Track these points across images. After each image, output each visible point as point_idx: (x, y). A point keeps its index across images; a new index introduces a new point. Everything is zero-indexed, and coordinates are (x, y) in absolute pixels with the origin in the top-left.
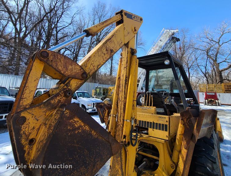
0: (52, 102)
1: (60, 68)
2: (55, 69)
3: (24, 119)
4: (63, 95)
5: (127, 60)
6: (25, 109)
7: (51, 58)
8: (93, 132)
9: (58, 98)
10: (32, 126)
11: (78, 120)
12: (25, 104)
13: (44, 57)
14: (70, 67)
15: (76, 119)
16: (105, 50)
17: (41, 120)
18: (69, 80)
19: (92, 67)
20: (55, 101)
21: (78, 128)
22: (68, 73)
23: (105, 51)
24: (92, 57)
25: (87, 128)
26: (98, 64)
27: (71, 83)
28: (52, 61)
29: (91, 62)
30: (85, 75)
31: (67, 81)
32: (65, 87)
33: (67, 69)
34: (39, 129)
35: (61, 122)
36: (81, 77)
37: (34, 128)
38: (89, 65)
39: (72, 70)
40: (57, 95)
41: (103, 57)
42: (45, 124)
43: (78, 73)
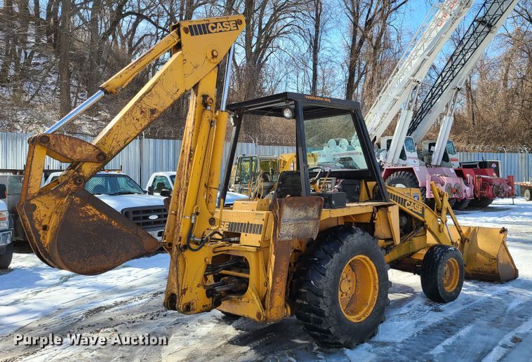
0: (61, 190)
1: (65, 152)
2: (59, 154)
3: (35, 207)
4: (73, 182)
5: (195, 119)
6: (34, 197)
7: (53, 142)
8: (113, 222)
9: (67, 186)
10: (43, 213)
11: (91, 208)
12: (33, 192)
13: (44, 142)
14: (79, 149)
15: (88, 207)
16: (139, 112)
17: (52, 208)
18: (80, 164)
19: (115, 143)
20: (64, 189)
21: (93, 216)
22: (77, 157)
23: (138, 115)
24: (114, 129)
25: (104, 217)
26: (127, 136)
27: (83, 168)
28: (54, 145)
29: (112, 136)
30: (101, 157)
31: (78, 166)
32: (76, 173)
33: (75, 152)
34: (50, 217)
35: (71, 208)
36: (96, 160)
37: (45, 215)
38: (109, 142)
39: (82, 153)
40: (66, 182)
41: (134, 124)
42: (57, 213)
43: (91, 155)
